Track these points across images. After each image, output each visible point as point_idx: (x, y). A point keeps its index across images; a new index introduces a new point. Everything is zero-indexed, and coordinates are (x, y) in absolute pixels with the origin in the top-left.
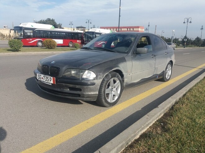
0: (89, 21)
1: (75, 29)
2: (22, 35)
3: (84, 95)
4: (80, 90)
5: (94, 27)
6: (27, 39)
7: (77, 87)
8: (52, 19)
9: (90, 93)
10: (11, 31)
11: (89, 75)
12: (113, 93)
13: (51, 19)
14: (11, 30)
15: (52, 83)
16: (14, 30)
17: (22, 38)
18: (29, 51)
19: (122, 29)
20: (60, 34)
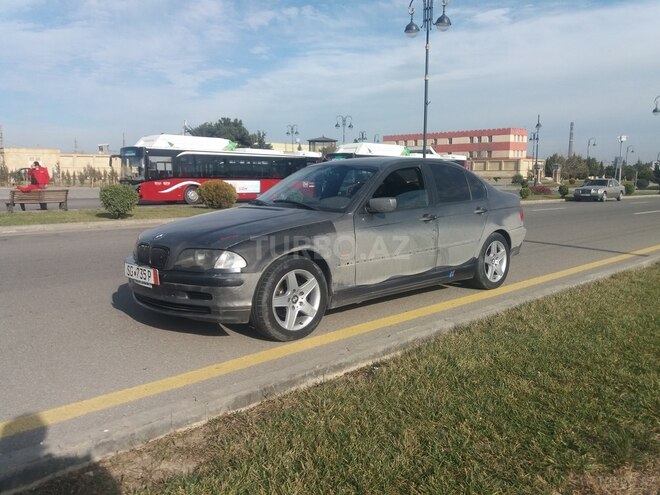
0: (344, 121)
1: (302, 146)
2: (143, 172)
3: (218, 308)
4: (209, 297)
5: (363, 138)
6: (156, 183)
7: (203, 289)
8: (236, 120)
9: (231, 305)
10: (113, 159)
11: (232, 262)
12: (298, 308)
13: (232, 121)
14: (114, 156)
15: (153, 282)
16: (120, 157)
17: (143, 178)
18: (157, 217)
19: (439, 140)
20: (251, 164)
